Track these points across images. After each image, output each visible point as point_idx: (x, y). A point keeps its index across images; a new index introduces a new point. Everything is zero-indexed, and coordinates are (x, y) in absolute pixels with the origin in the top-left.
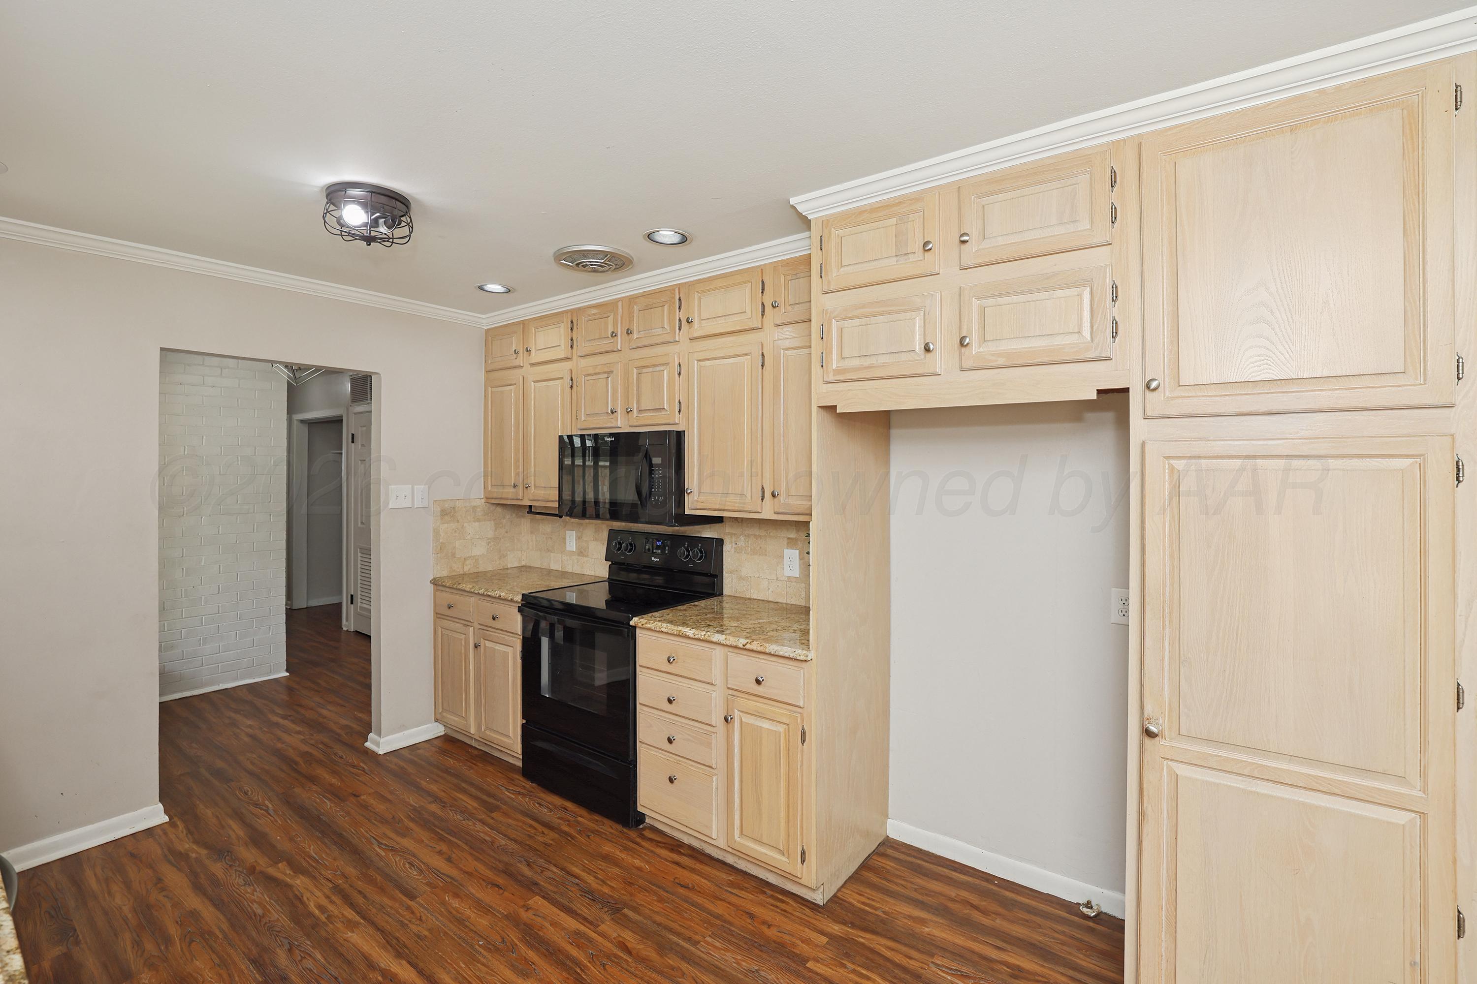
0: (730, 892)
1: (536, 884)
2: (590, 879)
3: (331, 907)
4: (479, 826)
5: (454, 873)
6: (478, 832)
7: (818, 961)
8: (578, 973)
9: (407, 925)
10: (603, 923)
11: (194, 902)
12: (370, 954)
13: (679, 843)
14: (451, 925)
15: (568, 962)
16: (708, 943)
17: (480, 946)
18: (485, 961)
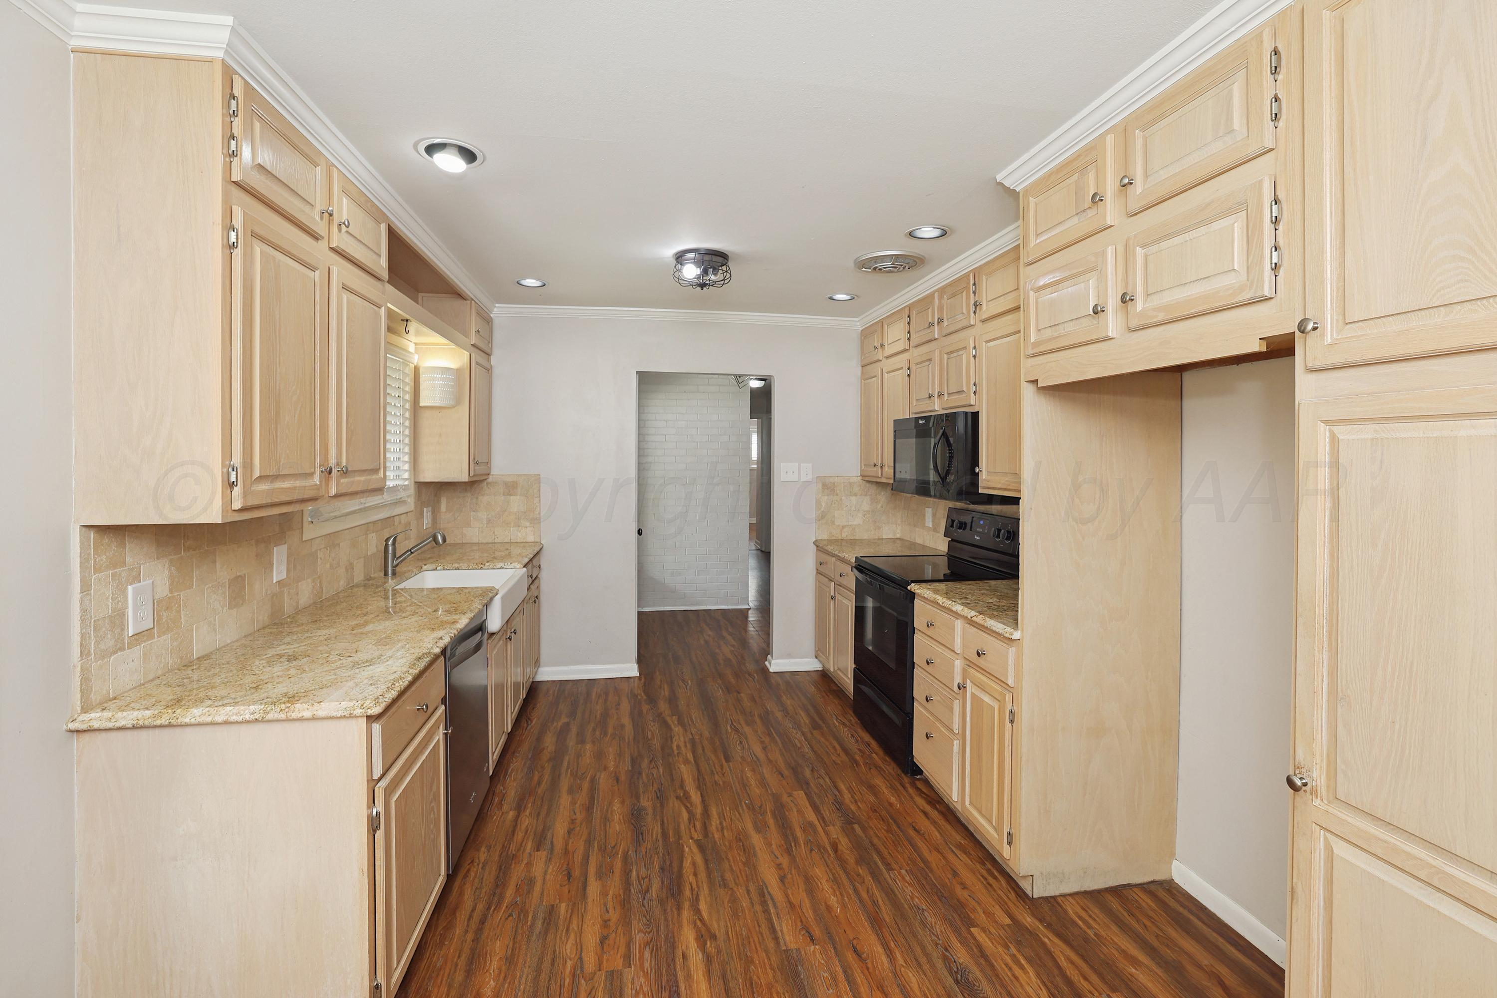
0: (952, 851)
1: (807, 784)
2: (847, 796)
3: (683, 749)
4: (799, 735)
5: (762, 756)
6: (796, 738)
7: (985, 932)
8: (791, 846)
9: (714, 774)
10: (833, 825)
11: (626, 721)
13: (941, 801)
14: (737, 784)
15: (791, 838)
16: (900, 874)
17: (745, 803)
18: (742, 814)
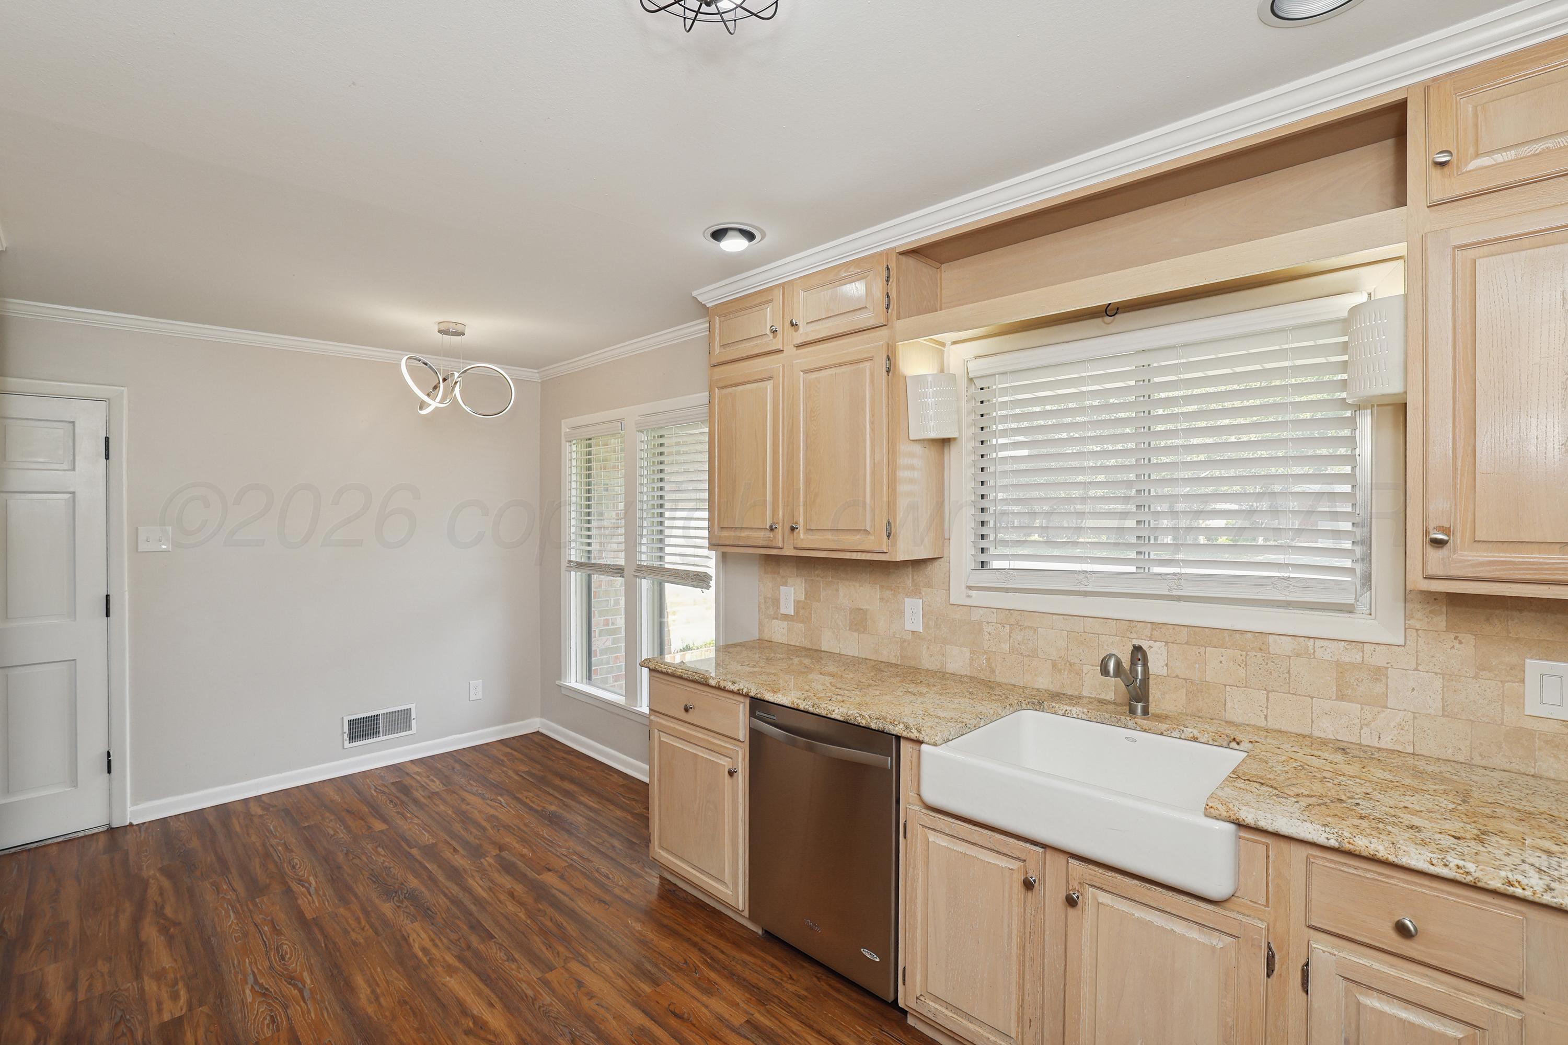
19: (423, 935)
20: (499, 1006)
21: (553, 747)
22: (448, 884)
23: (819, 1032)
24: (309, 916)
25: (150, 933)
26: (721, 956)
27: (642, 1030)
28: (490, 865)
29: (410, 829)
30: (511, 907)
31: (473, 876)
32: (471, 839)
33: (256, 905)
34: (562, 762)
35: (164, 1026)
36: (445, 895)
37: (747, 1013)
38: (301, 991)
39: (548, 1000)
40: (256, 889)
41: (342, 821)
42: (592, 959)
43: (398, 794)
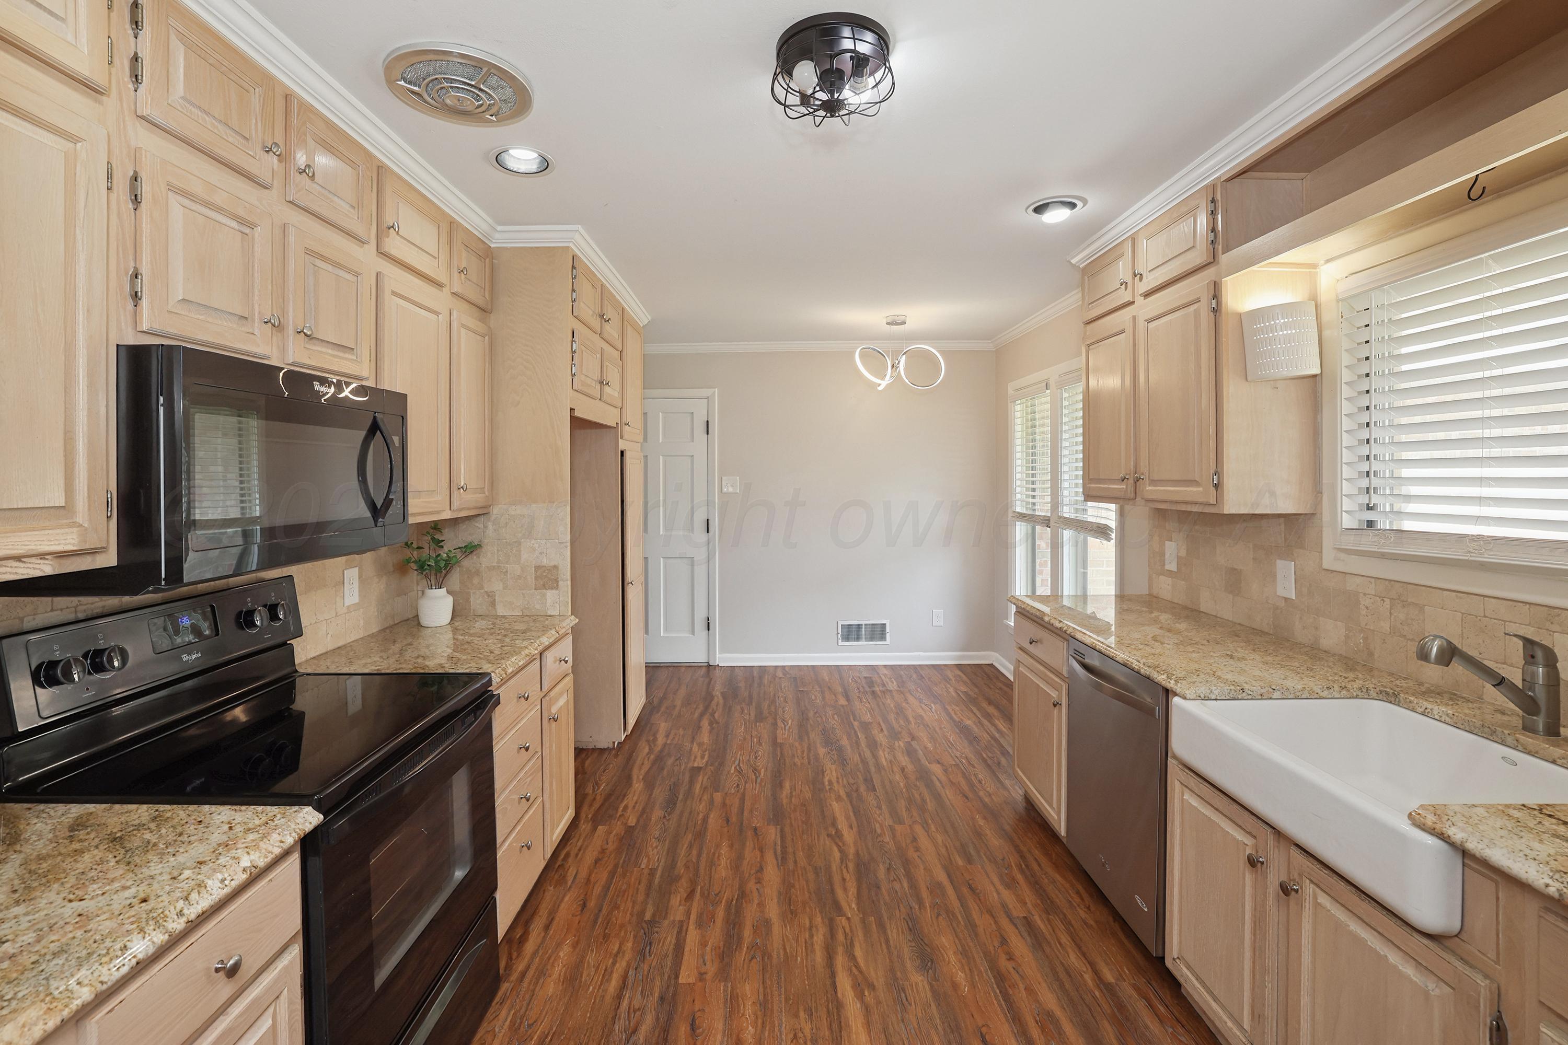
8: (736, 902)
12: (863, 1027)
14: (775, 1007)
18: (781, 951)
19: (834, 773)
20: (855, 829)
21: (997, 678)
22: (866, 749)
23: (1084, 955)
24: (779, 741)
25: (705, 723)
26: (1036, 867)
27: (939, 885)
28: (899, 746)
29: (860, 709)
30: (898, 777)
31: (884, 751)
32: (896, 726)
33: (756, 726)
34: (997, 691)
35: (693, 769)
36: (860, 755)
37: (1029, 912)
38: (757, 778)
39: (887, 839)
40: (760, 718)
41: (823, 692)
42: (933, 828)
43: (865, 685)
